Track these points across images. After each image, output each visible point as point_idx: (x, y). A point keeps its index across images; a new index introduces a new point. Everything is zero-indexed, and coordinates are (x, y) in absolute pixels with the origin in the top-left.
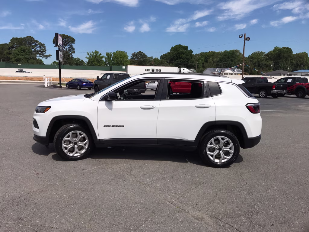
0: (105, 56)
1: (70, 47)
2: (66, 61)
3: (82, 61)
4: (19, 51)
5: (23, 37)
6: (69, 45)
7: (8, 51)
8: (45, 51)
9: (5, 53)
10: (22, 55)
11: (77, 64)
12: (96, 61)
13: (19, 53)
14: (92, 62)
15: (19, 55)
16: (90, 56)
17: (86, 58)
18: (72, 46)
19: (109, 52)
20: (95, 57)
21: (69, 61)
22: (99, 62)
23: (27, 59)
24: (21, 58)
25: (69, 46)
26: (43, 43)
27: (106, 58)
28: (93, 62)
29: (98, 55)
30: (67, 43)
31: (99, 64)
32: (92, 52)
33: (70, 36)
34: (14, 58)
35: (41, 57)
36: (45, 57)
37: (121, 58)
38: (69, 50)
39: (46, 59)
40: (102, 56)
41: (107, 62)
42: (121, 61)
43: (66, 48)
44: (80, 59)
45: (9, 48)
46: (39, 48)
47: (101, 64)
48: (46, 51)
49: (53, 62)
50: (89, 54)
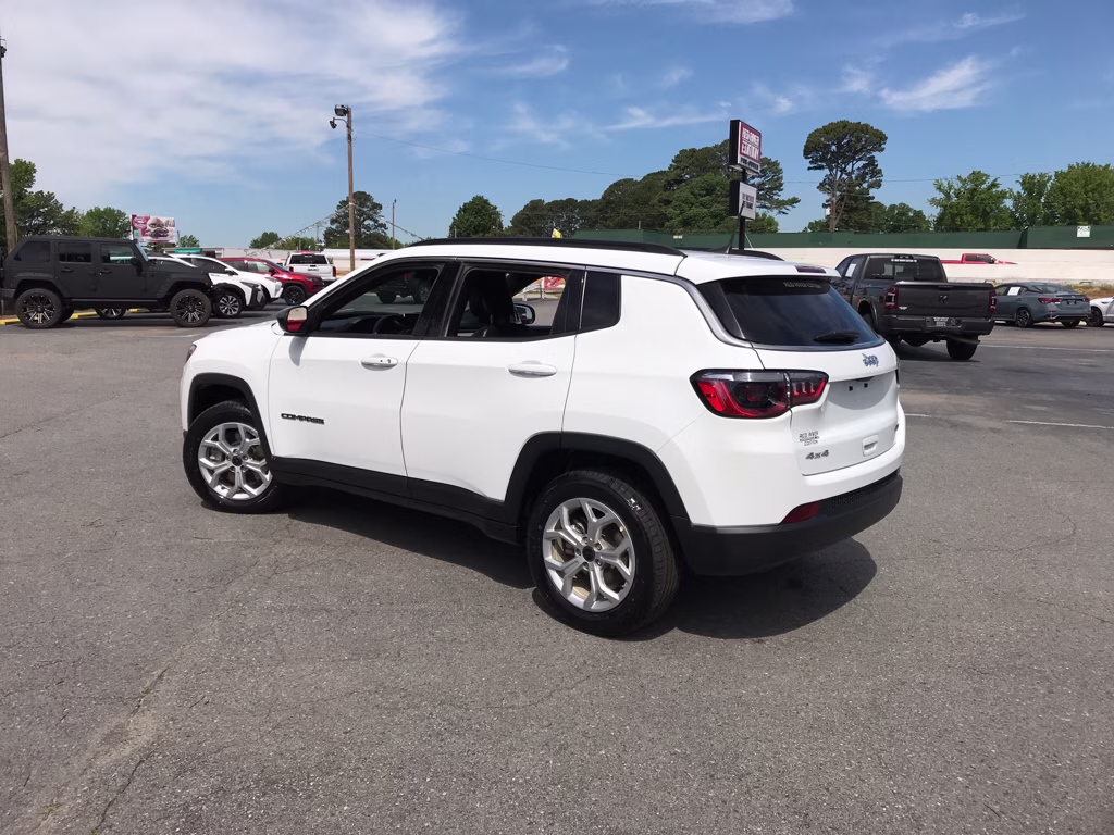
0: (1017, 189)
1: (864, 166)
2: (846, 217)
3: (919, 214)
4: (692, 193)
5: (711, 145)
6: (860, 159)
7: (665, 195)
8: (779, 187)
9: (655, 201)
10: (702, 205)
11: (895, 229)
12: (974, 209)
13: (693, 200)
14: (953, 217)
15: (693, 204)
16: (947, 195)
17: (934, 202)
18: (872, 161)
19: (1035, 170)
20: (970, 199)
21: (855, 217)
22: (985, 215)
23: (716, 217)
24: (698, 215)
25: (860, 164)
26: (773, 160)
27: (1017, 198)
28: (957, 215)
29: (984, 186)
30: (856, 153)
31: (981, 226)
32: (959, 177)
33: (867, 126)
34: (678, 216)
35: (765, 207)
36: (776, 208)
37: (1086, 193)
38: (862, 178)
39: (780, 212)
40: (999, 189)
41: (1021, 215)
42: (1087, 204)
43: (849, 168)
44: (910, 209)
45: (669, 185)
46: (760, 177)
47: (992, 223)
48: (781, 185)
49: (811, 224)
50: (945, 184)
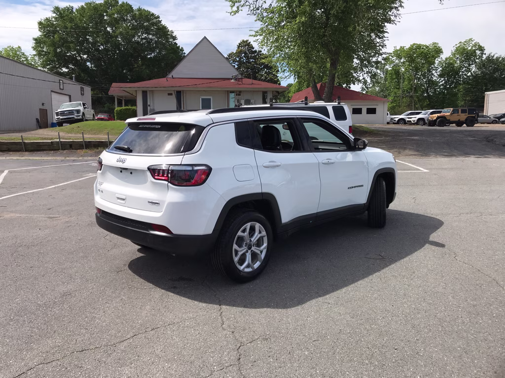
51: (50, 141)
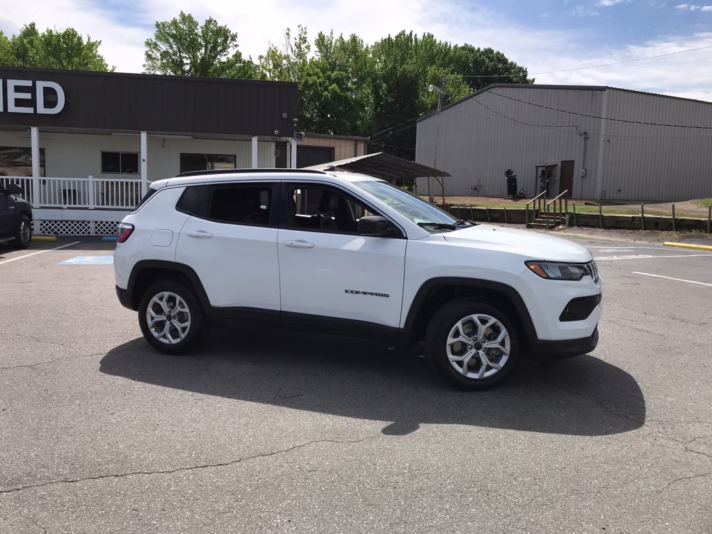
51: (631, 216)
